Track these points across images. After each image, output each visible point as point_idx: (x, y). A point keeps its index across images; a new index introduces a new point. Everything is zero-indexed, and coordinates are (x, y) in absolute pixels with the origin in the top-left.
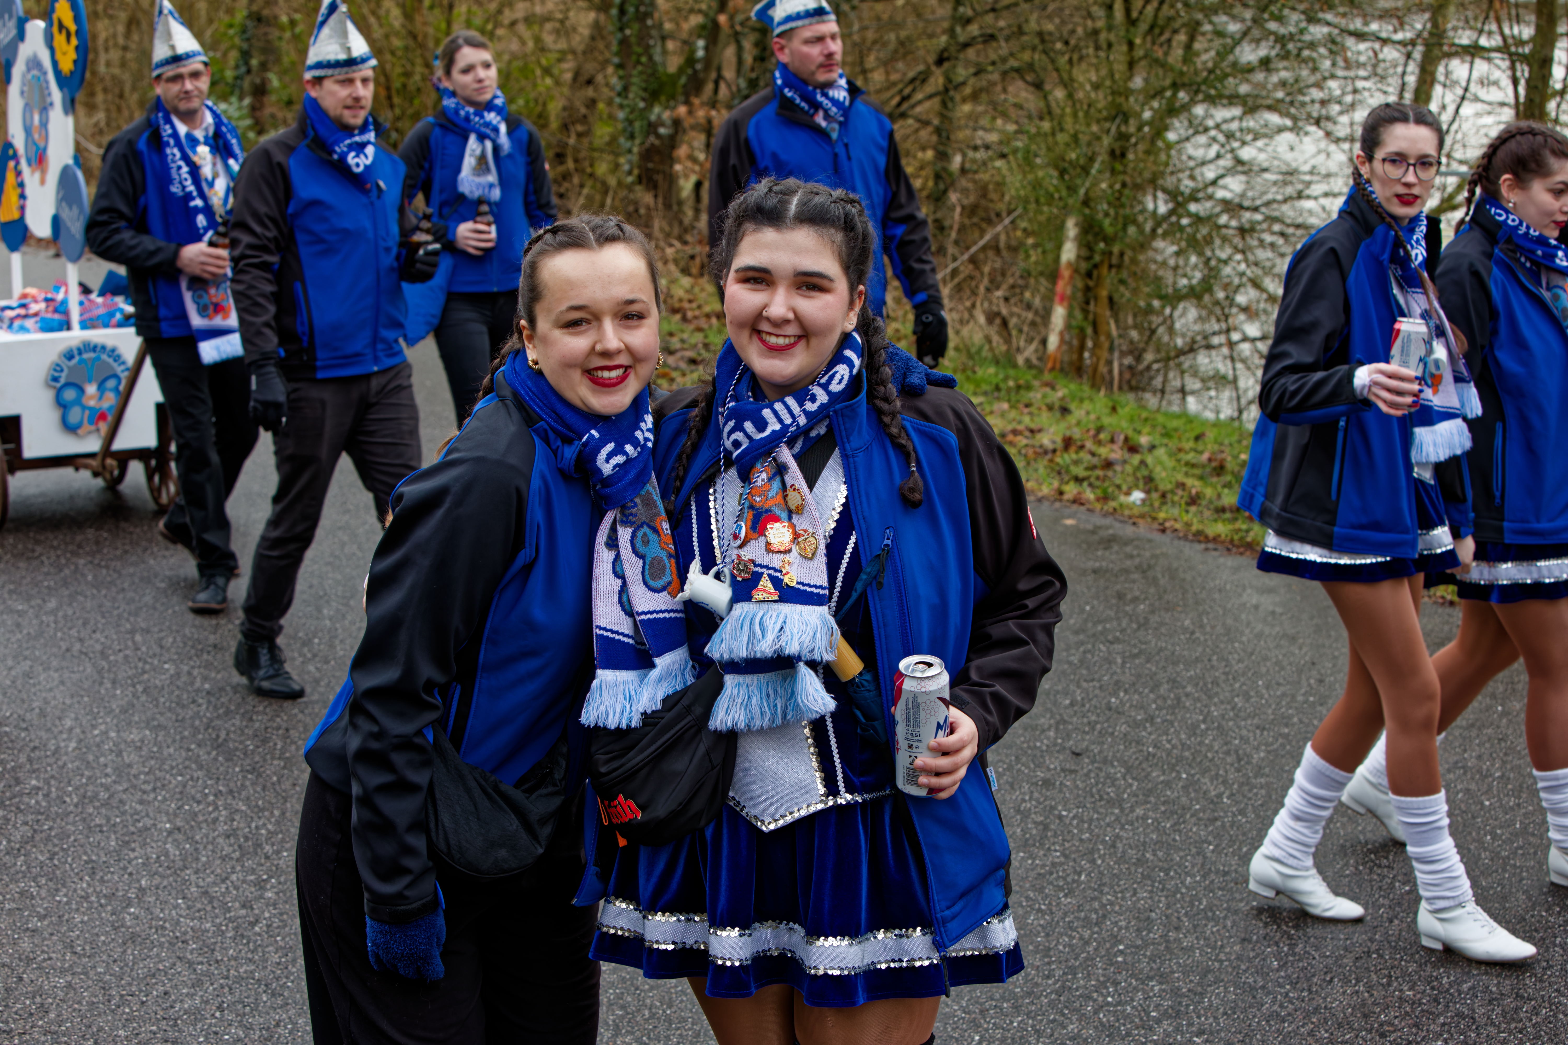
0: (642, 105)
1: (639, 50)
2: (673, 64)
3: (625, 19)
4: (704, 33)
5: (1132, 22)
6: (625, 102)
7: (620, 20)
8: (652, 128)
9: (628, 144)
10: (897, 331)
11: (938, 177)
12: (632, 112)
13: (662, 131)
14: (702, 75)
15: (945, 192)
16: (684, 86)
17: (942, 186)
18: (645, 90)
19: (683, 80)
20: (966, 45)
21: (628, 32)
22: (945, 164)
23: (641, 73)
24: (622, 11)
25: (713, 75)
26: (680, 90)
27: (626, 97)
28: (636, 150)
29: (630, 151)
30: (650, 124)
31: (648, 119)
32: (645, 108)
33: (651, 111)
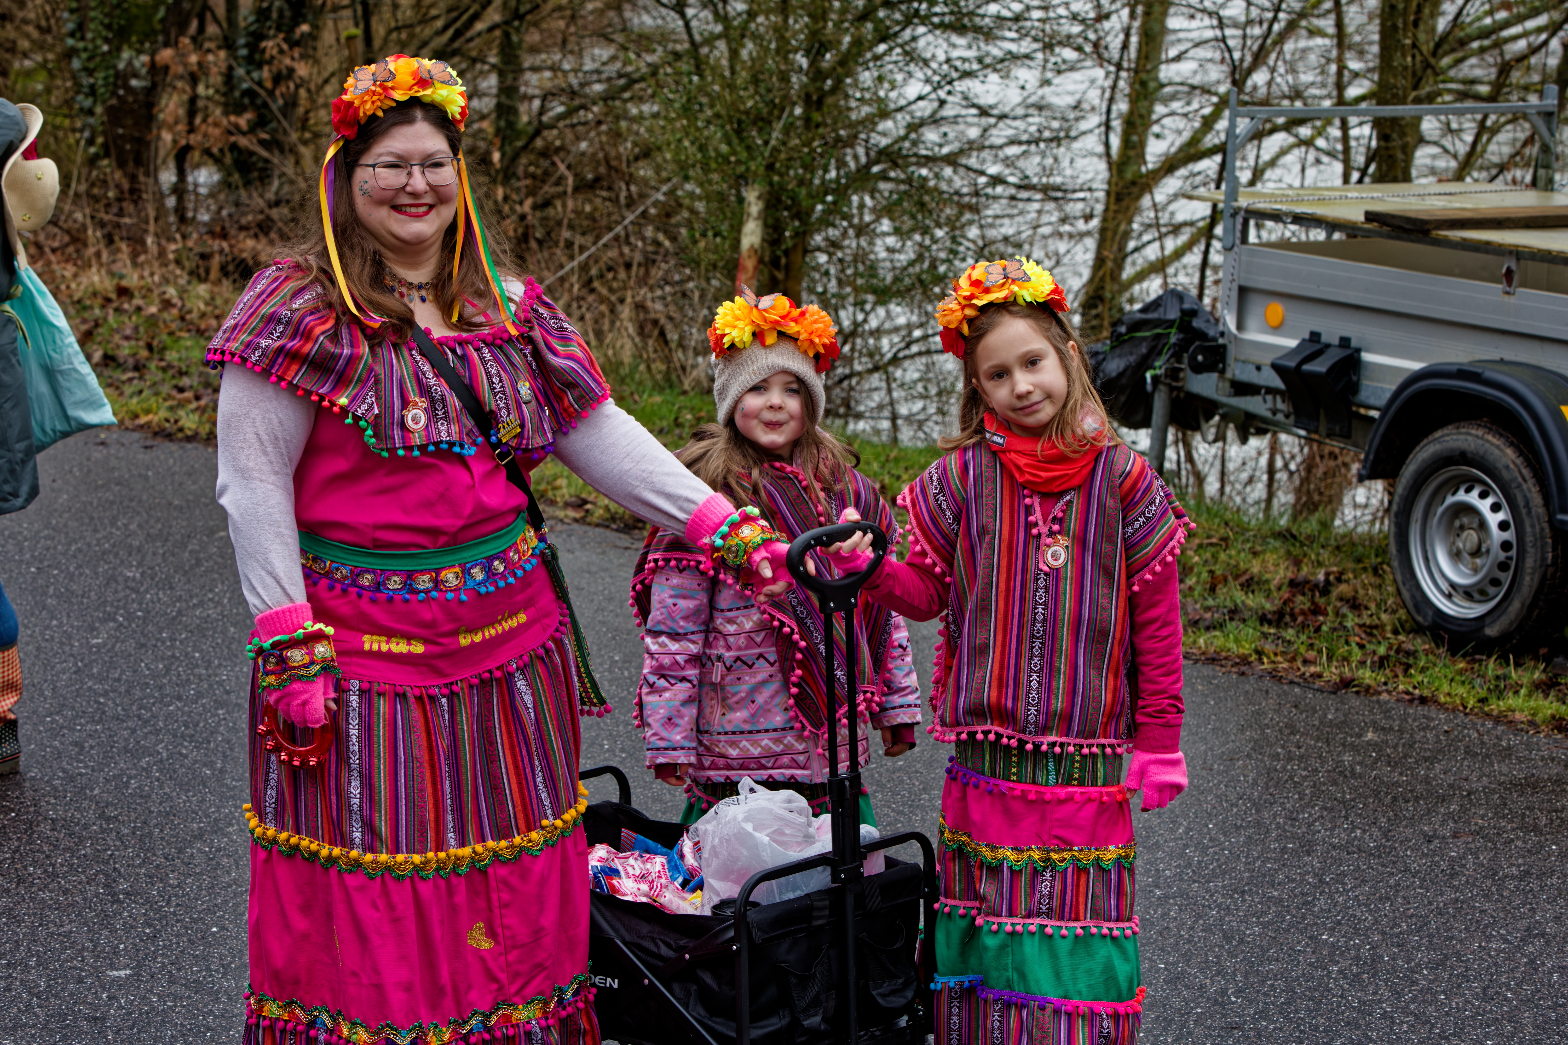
0: (105, 48)
8: (122, 78)
12: (91, 58)
13: (134, 83)
16: (163, 21)
18: (109, 27)
19: (162, 13)
26: (158, 27)
27: (83, 38)
28: (99, 108)
29: (91, 112)
30: (117, 75)
31: (115, 67)
32: (110, 52)
33: (118, 57)
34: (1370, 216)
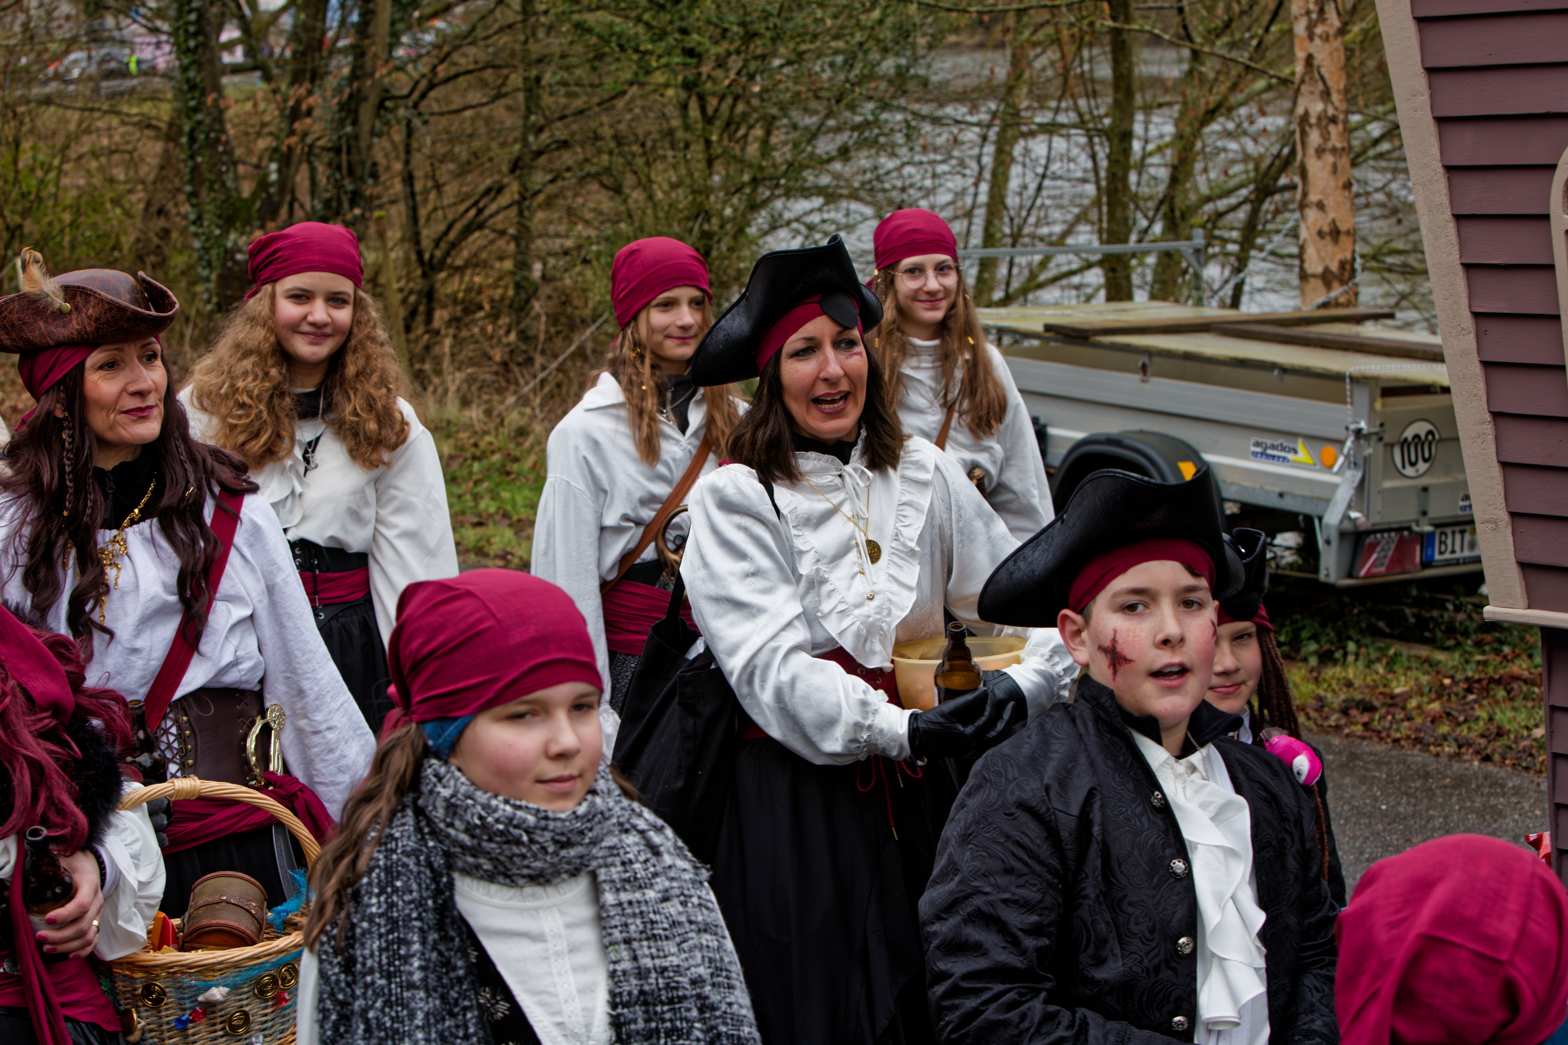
0: (217, 232)
1: (212, 177)
2: (247, 189)
3: (196, 146)
4: (276, 156)
5: (708, 120)
6: (200, 231)
7: (191, 148)
8: (229, 254)
9: (205, 273)
10: (491, 444)
11: (518, 287)
12: (207, 240)
13: (239, 257)
14: (276, 199)
15: (528, 301)
16: (259, 210)
17: (523, 296)
18: (220, 217)
19: (258, 205)
20: (539, 153)
21: (199, 159)
22: (525, 273)
23: (214, 199)
24: (192, 139)
25: (288, 198)
26: (255, 215)
27: (201, 226)
28: (214, 277)
29: (207, 280)
30: (226, 251)
31: (224, 246)
32: (221, 235)
33: (227, 238)
34: (1048, 328)
